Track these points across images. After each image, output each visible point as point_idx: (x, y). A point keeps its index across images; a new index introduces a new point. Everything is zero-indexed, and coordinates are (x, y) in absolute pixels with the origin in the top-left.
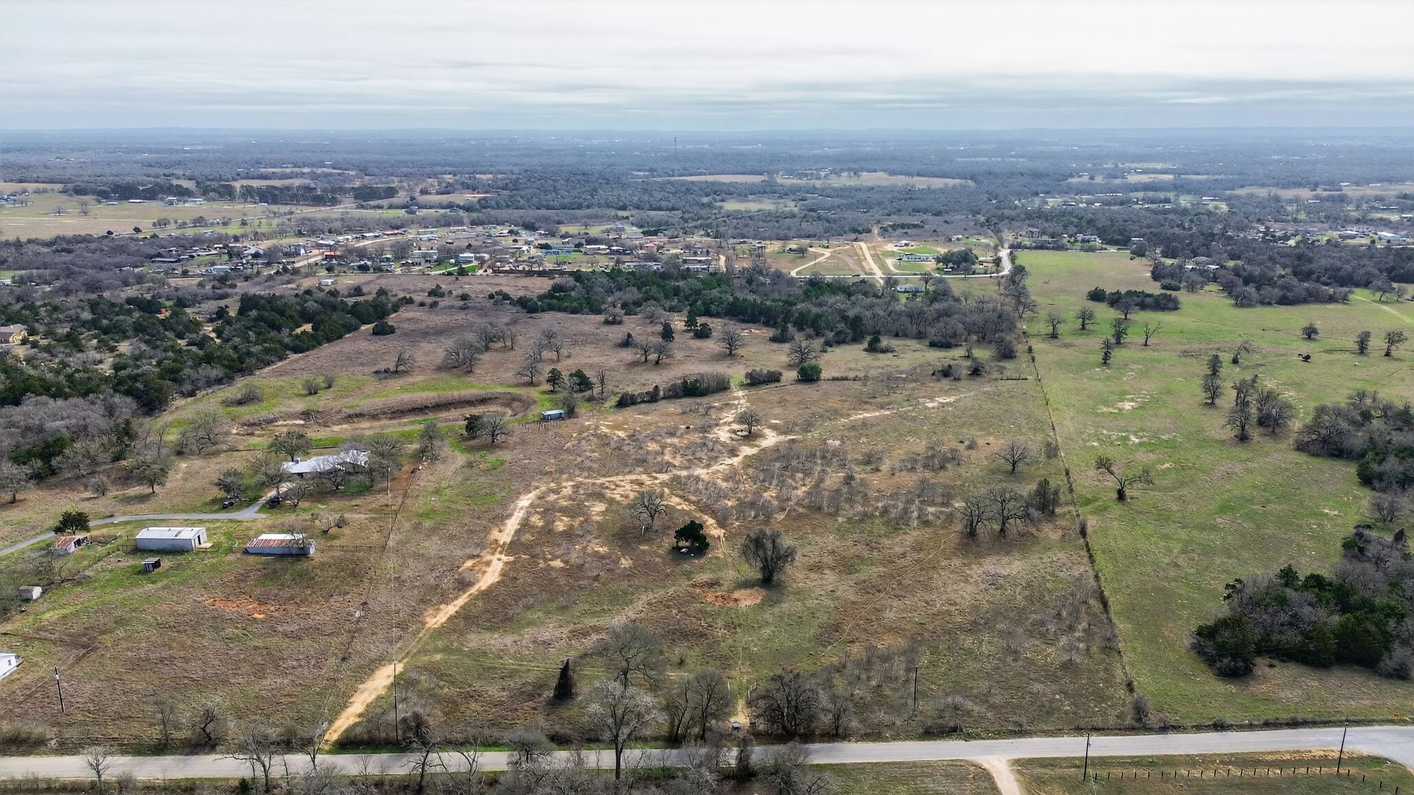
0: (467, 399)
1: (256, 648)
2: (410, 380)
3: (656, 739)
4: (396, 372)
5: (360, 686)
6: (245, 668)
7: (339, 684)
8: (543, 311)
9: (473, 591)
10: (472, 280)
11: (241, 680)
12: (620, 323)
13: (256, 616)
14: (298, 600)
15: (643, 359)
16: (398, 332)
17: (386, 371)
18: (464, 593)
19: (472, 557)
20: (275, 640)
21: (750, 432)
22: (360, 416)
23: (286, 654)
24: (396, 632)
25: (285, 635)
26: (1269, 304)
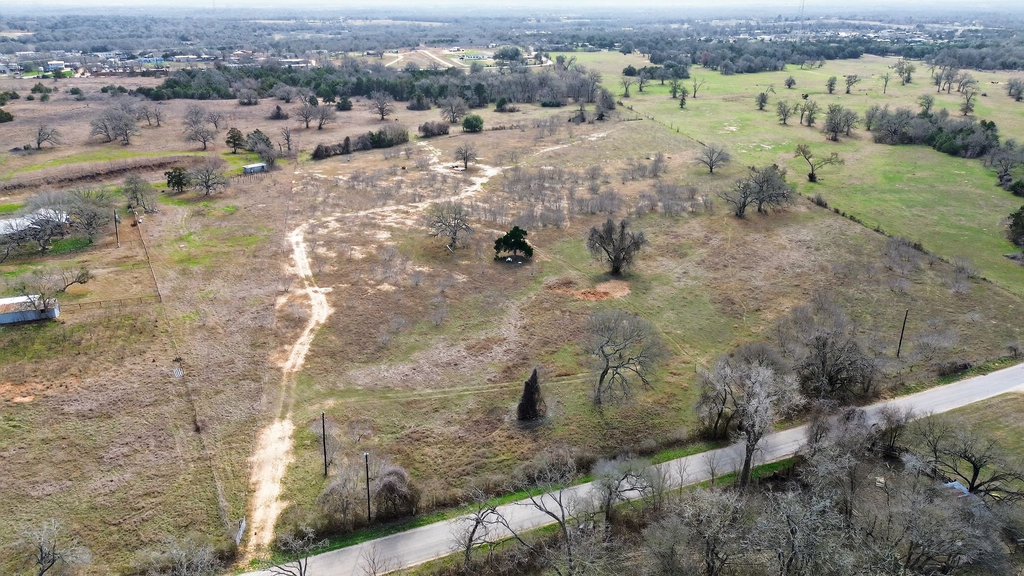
0: (143, 164)
1: (45, 441)
2: (60, 154)
3: (692, 440)
4: (39, 149)
5: (250, 459)
6: (45, 471)
7: (216, 462)
8: (169, 98)
9: (311, 324)
10: (72, 80)
11: (49, 489)
12: (256, 103)
13: (18, 399)
14: (74, 370)
15: (304, 125)
16: (16, 120)
17: (26, 148)
18: (303, 329)
19: (281, 293)
20: (70, 425)
21: (466, 167)
22: (20, 186)
23: (100, 440)
24: (248, 386)
25: (82, 416)
26: (742, 72)
